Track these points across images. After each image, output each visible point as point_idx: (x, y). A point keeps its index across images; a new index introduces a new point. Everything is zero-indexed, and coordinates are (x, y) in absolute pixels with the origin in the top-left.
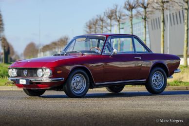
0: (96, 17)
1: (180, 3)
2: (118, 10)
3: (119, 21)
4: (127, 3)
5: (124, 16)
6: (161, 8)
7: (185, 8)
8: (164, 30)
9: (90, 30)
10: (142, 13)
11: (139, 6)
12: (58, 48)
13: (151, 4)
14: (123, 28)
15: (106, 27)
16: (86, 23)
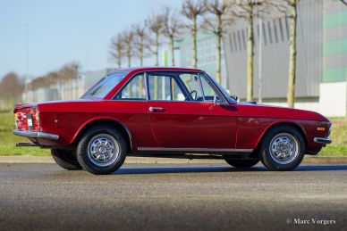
0: (130, 29)
1: (282, 6)
2: (170, 17)
3: (171, 36)
4: (186, 5)
5: (182, 27)
6: (248, 15)
7: (289, 15)
8: (253, 54)
9: (119, 52)
10: (213, 23)
11: (209, 10)
12: (61, 84)
13: (230, 7)
14: (178, 48)
15: (148, 47)
16: (112, 39)
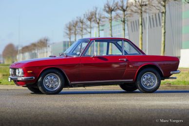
0: (76, 19)
1: (158, 6)
2: (97, 12)
3: (98, 23)
4: (106, 6)
5: (104, 18)
6: (139, 11)
7: (162, 11)
8: (142, 33)
9: (70, 32)
10: (121, 16)
11: (118, 8)
12: (38, 49)
13: (130, 7)
14: (103, 30)
15: (85, 29)
16: (66, 25)
